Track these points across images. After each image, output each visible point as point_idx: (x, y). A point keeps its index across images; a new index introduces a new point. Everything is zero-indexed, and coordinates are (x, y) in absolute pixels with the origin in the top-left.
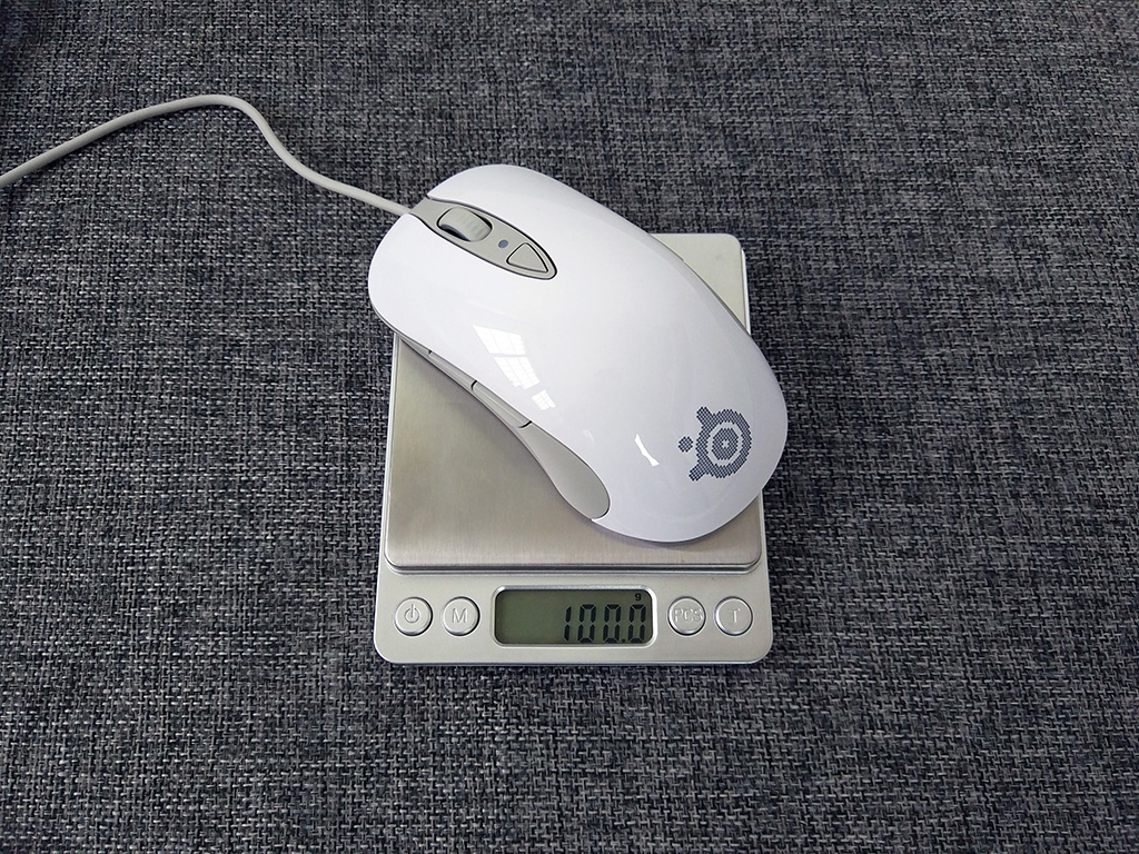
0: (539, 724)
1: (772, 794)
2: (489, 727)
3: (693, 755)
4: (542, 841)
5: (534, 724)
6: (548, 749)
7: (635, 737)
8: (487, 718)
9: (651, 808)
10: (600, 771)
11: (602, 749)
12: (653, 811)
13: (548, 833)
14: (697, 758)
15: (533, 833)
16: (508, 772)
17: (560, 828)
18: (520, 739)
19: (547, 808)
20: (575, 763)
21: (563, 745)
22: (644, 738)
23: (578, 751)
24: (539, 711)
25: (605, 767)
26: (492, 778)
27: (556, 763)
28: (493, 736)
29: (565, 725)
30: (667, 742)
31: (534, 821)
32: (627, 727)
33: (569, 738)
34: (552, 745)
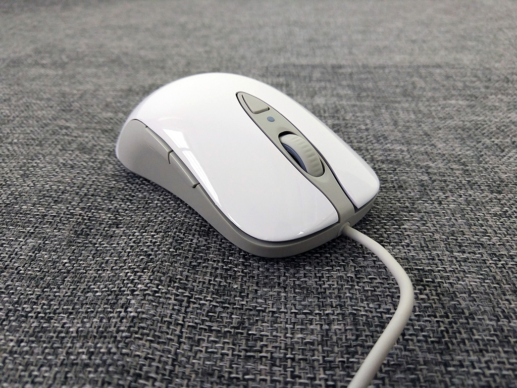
0: (178, 288)
1: (408, 363)
2: (132, 286)
3: (321, 325)
4: (148, 378)
5: (174, 287)
6: (181, 305)
7: (266, 308)
8: (133, 279)
9: (274, 365)
10: (226, 330)
11: (232, 314)
12: (275, 368)
13: (157, 373)
14: (326, 327)
15: (141, 369)
16: (136, 314)
17: (171, 371)
18: (157, 295)
19: (163, 351)
20: (203, 321)
21: (195, 306)
22: (275, 310)
23: (208, 312)
24: (181, 279)
25: (232, 328)
26: (119, 319)
27: (184, 317)
28: (133, 291)
29: (201, 293)
30: (296, 314)
31: (146, 358)
32: (259, 300)
33: (201, 302)
34: (184, 304)
